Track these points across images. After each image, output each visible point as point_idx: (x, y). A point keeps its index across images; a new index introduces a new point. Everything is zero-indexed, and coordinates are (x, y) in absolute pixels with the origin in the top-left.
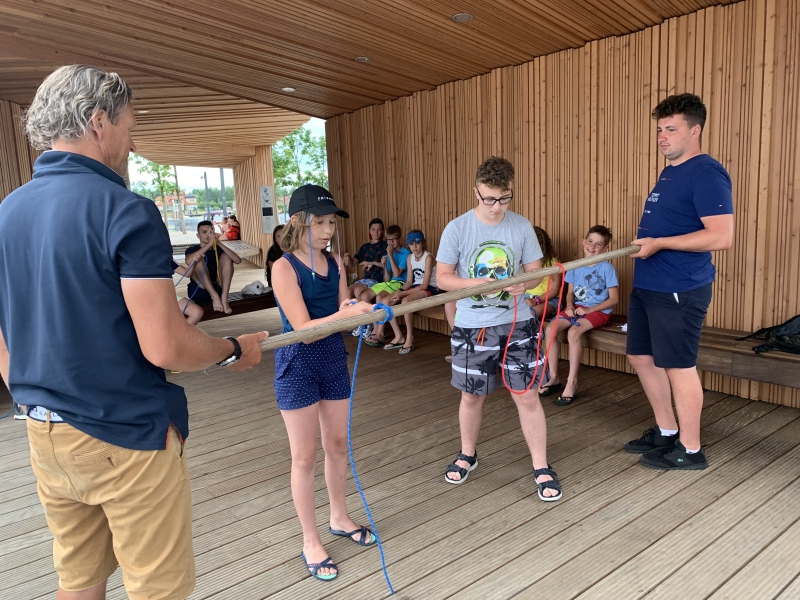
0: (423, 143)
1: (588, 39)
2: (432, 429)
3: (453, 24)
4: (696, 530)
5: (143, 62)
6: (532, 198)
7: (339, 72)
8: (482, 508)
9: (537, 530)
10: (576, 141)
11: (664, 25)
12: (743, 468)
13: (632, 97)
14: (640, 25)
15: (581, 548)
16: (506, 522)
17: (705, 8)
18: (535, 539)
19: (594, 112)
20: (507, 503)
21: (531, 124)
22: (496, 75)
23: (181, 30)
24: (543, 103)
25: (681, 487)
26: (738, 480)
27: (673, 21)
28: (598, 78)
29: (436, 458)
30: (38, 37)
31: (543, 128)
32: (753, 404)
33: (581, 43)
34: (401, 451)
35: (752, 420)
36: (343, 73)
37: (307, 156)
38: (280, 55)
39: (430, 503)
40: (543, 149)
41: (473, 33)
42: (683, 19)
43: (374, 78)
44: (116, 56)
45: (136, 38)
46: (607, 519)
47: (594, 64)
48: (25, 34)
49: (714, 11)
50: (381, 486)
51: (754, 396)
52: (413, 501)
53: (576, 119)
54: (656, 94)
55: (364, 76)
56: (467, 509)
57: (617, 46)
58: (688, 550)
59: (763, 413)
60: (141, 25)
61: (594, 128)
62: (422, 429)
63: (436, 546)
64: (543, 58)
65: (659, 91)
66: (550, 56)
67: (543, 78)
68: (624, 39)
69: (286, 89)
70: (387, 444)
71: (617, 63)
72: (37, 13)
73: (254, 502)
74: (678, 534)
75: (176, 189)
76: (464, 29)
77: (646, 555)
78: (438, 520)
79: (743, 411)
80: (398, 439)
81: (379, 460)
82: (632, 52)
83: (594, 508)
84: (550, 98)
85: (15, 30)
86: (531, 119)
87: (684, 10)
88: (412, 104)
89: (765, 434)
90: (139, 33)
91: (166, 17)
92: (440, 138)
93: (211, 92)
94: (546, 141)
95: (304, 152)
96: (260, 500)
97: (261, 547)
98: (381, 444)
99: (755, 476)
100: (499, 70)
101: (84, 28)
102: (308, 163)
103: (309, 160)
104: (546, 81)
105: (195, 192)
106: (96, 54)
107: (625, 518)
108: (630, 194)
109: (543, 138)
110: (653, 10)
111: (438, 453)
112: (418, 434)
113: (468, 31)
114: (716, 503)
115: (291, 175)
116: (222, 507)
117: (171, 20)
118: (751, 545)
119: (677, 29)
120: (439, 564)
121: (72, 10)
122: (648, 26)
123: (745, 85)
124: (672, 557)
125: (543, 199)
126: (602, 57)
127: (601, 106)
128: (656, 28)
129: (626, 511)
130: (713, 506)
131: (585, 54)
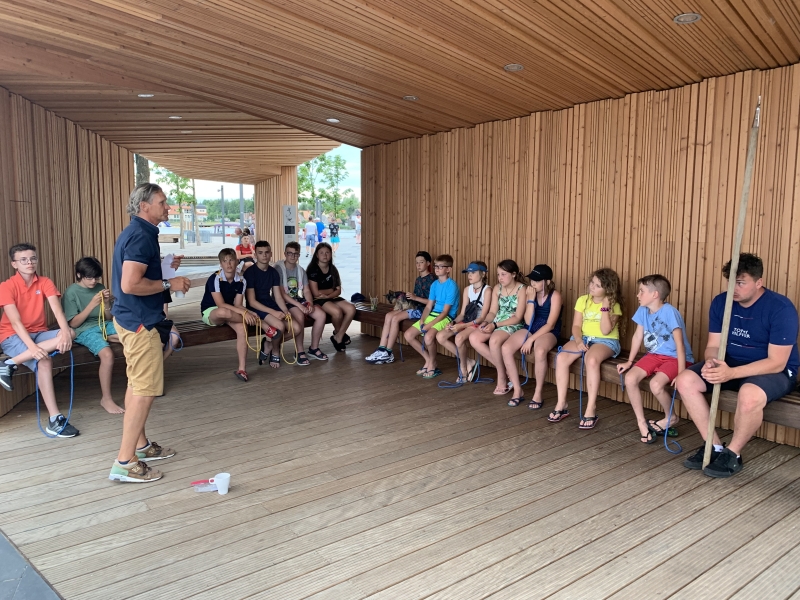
0: (459, 178)
1: (627, 91)
2: (471, 457)
3: (504, 73)
4: (735, 567)
5: (201, 90)
6: (566, 236)
7: (385, 108)
8: (529, 536)
9: (584, 559)
10: (612, 185)
11: (703, 84)
12: (776, 509)
13: (669, 148)
14: (680, 82)
15: (628, 579)
16: (554, 551)
17: (743, 71)
18: (584, 568)
19: (631, 160)
20: (553, 532)
21: (569, 167)
22: (536, 119)
23: (246, 65)
24: (581, 148)
25: (718, 525)
26: (771, 522)
27: (712, 81)
28: (636, 128)
29: (479, 485)
30: (108, 64)
31: (580, 171)
32: (779, 448)
33: (621, 95)
34: (444, 477)
35: (779, 463)
36: (389, 109)
37: (321, 174)
38: (333, 91)
39: (478, 529)
40: (579, 191)
41: (520, 81)
42: (722, 79)
43: (417, 115)
44: (177, 83)
45: (201, 70)
46: (650, 553)
47: (633, 115)
48: (97, 61)
49: (752, 74)
50: (431, 510)
51: (780, 439)
52: (463, 526)
53: (613, 165)
54: (693, 147)
55: (408, 112)
56: (515, 536)
57: (656, 100)
58: (730, 586)
59: (789, 457)
60: (209, 59)
61: (631, 174)
62: (461, 457)
63: (489, 571)
64: (582, 106)
65: (696, 144)
66: (589, 104)
67: (582, 124)
68: (663, 94)
69: (331, 120)
70: (429, 469)
71: (656, 115)
72: (114, 44)
73: (310, 519)
74: (718, 571)
75: (192, 201)
76: (513, 78)
77: (690, 589)
78: (489, 545)
79: (770, 454)
80: (439, 464)
81: (425, 485)
82: (671, 106)
83: (637, 541)
84: (588, 144)
85: (89, 57)
86: (569, 162)
87: (722, 71)
88: (450, 141)
89: (793, 478)
90: (205, 66)
91: (233, 54)
92: (476, 173)
93: (254, 117)
94: (582, 184)
95: (319, 170)
96: (316, 518)
97: (324, 563)
98: (424, 470)
99: (787, 518)
100: (538, 114)
101: (154, 59)
102: (322, 181)
103: (324, 178)
104: (584, 127)
105: (205, 202)
106: (158, 81)
107: (668, 552)
108: (664, 239)
109: (579, 181)
110: (694, 71)
111: (480, 481)
112: (459, 461)
113: (517, 80)
114: (753, 542)
115: (305, 192)
116: (280, 523)
117: (238, 56)
118: (788, 583)
119: (716, 88)
120: (494, 588)
121: (148, 44)
122: (687, 84)
123: (780, 145)
124: (715, 592)
125: (577, 238)
126: (641, 109)
127: (639, 154)
128: (695, 86)
129: (667, 546)
130: (749, 545)
131: (625, 104)
